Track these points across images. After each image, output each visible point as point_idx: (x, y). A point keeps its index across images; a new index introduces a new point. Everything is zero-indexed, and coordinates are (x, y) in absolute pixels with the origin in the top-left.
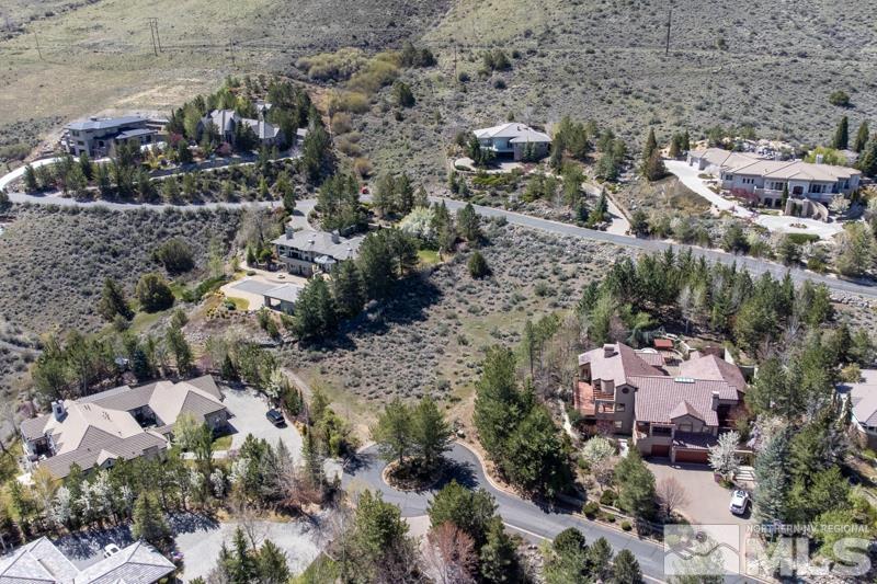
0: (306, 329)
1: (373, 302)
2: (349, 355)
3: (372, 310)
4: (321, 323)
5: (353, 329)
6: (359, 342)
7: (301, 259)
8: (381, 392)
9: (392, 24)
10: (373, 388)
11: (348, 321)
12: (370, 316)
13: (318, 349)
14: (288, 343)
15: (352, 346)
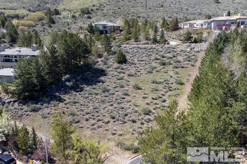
0: (24, 91)
1: (67, 76)
2: (61, 105)
3: (68, 80)
4: (36, 86)
5: (58, 90)
6: (66, 97)
7: (12, 62)
8: (100, 123)
9: (39, 6)
10: (93, 122)
11: (54, 86)
12: (68, 83)
13: (37, 103)
14: (9, 103)
15: (61, 100)
